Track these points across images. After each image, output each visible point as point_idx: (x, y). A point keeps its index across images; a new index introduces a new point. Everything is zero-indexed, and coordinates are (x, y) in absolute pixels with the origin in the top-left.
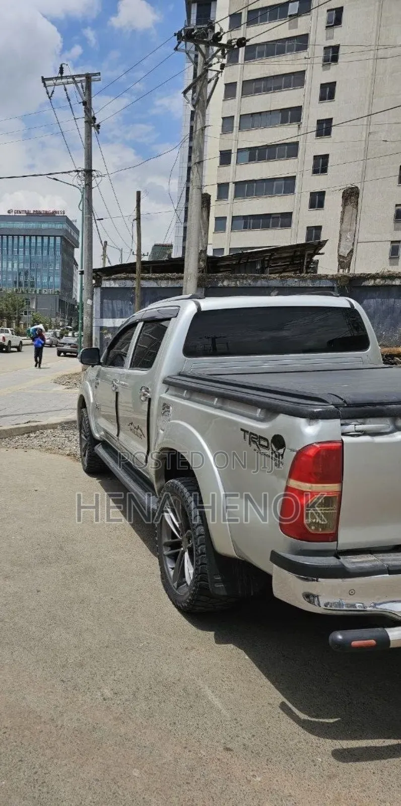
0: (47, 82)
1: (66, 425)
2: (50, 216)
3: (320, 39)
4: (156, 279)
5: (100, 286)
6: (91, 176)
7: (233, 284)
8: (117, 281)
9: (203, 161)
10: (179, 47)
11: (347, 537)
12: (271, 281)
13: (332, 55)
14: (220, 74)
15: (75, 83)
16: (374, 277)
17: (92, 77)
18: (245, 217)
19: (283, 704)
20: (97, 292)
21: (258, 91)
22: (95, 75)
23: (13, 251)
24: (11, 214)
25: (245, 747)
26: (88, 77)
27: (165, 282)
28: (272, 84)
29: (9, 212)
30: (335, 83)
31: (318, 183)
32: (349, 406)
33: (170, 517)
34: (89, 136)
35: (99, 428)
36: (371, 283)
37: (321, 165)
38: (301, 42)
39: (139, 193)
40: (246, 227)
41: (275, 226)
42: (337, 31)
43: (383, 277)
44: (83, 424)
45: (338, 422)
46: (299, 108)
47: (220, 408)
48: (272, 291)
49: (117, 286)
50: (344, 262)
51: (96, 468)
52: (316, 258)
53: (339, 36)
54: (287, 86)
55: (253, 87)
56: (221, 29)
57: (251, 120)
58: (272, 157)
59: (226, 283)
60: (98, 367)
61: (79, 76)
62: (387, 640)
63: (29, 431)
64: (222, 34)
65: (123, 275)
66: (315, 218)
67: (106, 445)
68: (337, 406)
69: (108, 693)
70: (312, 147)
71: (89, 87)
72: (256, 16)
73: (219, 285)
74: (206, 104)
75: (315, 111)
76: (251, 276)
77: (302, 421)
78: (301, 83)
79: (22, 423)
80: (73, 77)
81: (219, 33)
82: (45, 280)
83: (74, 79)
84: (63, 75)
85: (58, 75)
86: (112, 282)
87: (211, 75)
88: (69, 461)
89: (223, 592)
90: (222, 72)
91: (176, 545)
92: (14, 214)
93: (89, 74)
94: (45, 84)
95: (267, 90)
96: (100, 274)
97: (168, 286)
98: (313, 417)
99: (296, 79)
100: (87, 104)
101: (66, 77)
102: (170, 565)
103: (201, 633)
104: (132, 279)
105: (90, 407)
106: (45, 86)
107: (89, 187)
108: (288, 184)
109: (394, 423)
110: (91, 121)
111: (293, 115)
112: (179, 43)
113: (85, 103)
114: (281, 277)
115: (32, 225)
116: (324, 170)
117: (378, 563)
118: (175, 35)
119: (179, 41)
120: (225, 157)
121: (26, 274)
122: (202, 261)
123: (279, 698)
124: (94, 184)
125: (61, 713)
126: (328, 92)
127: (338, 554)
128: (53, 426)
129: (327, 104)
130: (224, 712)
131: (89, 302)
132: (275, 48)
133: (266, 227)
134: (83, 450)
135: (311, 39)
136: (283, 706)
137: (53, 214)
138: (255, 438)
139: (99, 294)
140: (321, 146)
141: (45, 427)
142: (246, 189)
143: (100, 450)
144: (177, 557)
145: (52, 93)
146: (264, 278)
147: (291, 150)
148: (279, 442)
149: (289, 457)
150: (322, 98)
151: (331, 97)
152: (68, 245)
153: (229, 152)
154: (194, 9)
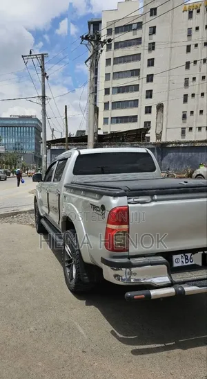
0: (24, 58)
1: (30, 212)
2: (30, 118)
3: (147, 40)
4: (75, 145)
5: (50, 149)
6: (45, 99)
8: (58, 146)
10: (82, 43)
11: (133, 250)
13: (152, 47)
15: (37, 58)
16: (172, 143)
17: (45, 56)
18: (117, 118)
19: (112, 331)
20: (49, 151)
21: (120, 62)
22: (46, 54)
23: (12, 134)
25: (92, 350)
26: (43, 55)
28: (127, 59)
29: (11, 116)
30: (154, 59)
31: (149, 102)
32: (131, 191)
33: (68, 249)
34: (44, 81)
35: (42, 211)
36: (171, 146)
37: (149, 94)
38: (138, 41)
39: (66, 106)
40: (117, 122)
41: (130, 121)
42: (154, 36)
43: (176, 143)
44: (36, 211)
45: (126, 197)
46: (139, 70)
47: (84, 196)
49: (58, 148)
50: (159, 136)
51: (41, 230)
52: (147, 135)
53: (155, 38)
54: (133, 60)
55: (118, 60)
57: (118, 75)
58: (128, 91)
60: (41, 183)
61: (39, 55)
62: (149, 295)
63: (13, 214)
64: (101, 36)
65: (61, 143)
66: (148, 118)
67: (45, 219)
68: (125, 191)
69: (32, 329)
70: (145, 86)
71: (43, 60)
72: (118, 30)
75: (146, 71)
77: (111, 198)
78: (139, 59)
79: (10, 211)
82: (28, 147)
83: (36, 56)
84: (31, 55)
85: (29, 54)
86: (56, 147)
88: (31, 227)
89: (88, 281)
91: (70, 261)
92: (13, 117)
95: (124, 62)
96: (50, 143)
98: (115, 196)
99: (137, 57)
100: (42, 68)
101: (33, 55)
102: (68, 271)
103: (80, 301)
104: (64, 145)
105: (38, 201)
107: (44, 104)
108: (135, 103)
109: (152, 198)
110: (44, 75)
111: (136, 73)
113: (41, 67)
115: (21, 122)
116: (151, 97)
117: (147, 261)
118: (81, 37)
119: (82, 40)
120: (107, 91)
121: (19, 144)
122: (96, 137)
123: (111, 328)
124: (46, 102)
125: (9, 339)
126: (151, 62)
127: (130, 257)
128: (25, 212)
129: (151, 68)
130: (85, 336)
131: (45, 156)
132: (127, 44)
133: (126, 122)
134: (36, 222)
135: (143, 40)
136: (112, 332)
137: (31, 117)
138: (95, 207)
140: (149, 86)
141: (21, 213)
142: (117, 105)
143: (43, 221)
144: (70, 267)
145: (27, 62)
146: (123, 144)
147: (136, 88)
148: (103, 208)
149: (107, 213)
150: (149, 65)
151: (153, 65)
152: (38, 130)
153: (109, 89)
154: (92, 26)
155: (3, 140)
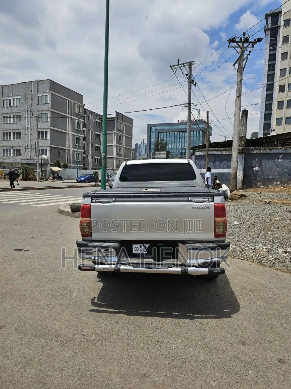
0: (172, 67)
4: (220, 151)
5: (194, 154)
6: (191, 106)
7: (259, 152)
8: (202, 152)
9: (241, 95)
10: (230, 46)
11: (95, 236)
12: (279, 150)
14: (249, 55)
15: (184, 66)
17: (192, 63)
22: (193, 62)
23: (179, 139)
24: (179, 122)
25: (66, 304)
27: (225, 151)
29: (178, 121)
34: (190, 88)
39: (208, 112)
45: (90, 198)
48: (280, 155)
49: (202, 154)
56: (249, 36)
59: (255, 152)
61: (186, 63)
64: (249, 37)
65: (205, 149)
71: (190, 68)
73: (252, 153)
74: (242, 69)
76: (269, 148)
80: (183, 64)
81: (247, 37)
83: (184, 65)
84: (179, 64)
85: (177, 64)
86: (200, 152)
87: (245, 56)
90: (250, 54)
92: (181, 122)
93: (190, 62)
94: (172, 68)
96: (195, 149)
97: (227, 154)
101: (180, 64)
106: (172, 69)
107: (189, 111)
109: (111, 199)
110: (191, 82)
112: (229, 44)
114: (284, 148)
118: (228, 41)
119: (230, 43)
122: (243, 142)
127: (92, 241)
130: (73, 297)
139: (194, 158)
145: (176, 71)
146: (275, 149)
153: (284, 86)
154: (270, 19)
155: (170, 145)
